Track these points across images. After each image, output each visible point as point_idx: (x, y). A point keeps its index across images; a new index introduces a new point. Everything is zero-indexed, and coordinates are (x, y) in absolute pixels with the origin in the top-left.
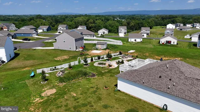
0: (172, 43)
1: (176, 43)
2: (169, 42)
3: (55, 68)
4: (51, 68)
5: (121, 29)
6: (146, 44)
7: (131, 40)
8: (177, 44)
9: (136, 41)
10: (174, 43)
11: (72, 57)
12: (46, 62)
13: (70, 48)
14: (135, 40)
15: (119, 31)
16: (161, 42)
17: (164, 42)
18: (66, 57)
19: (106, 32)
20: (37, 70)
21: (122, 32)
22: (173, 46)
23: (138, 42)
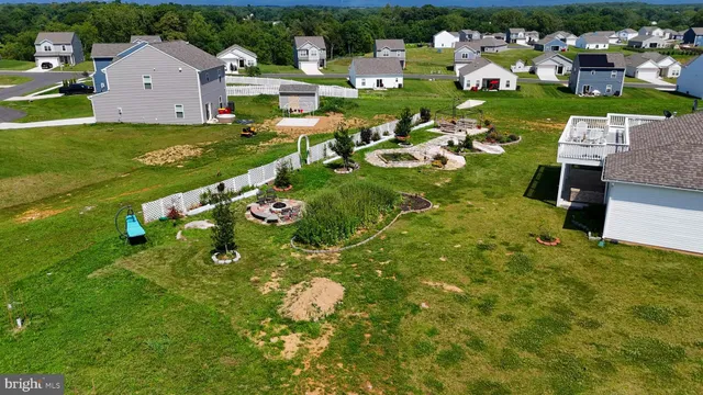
0: (502, 87)
1: (513, 87)
2: (492, 84)
3: (221, 188)
4: (203, 190)
5: (307, 46)
6: (420, 93)
7: (364, 84)
8: (518, 88)
9: (382, 85)
10: (508, 86)
11: (215, 147)
12: (106, 177)
13: (180, 114)
14: (380, 83)
15: (299, 56)
16: (468, 85)
17: (478, 85)
18: (187, 151)
19: (251, 59)
20: (144, 206)
21: (311, 57)
22: (507, 94)
23: (390, 89)
